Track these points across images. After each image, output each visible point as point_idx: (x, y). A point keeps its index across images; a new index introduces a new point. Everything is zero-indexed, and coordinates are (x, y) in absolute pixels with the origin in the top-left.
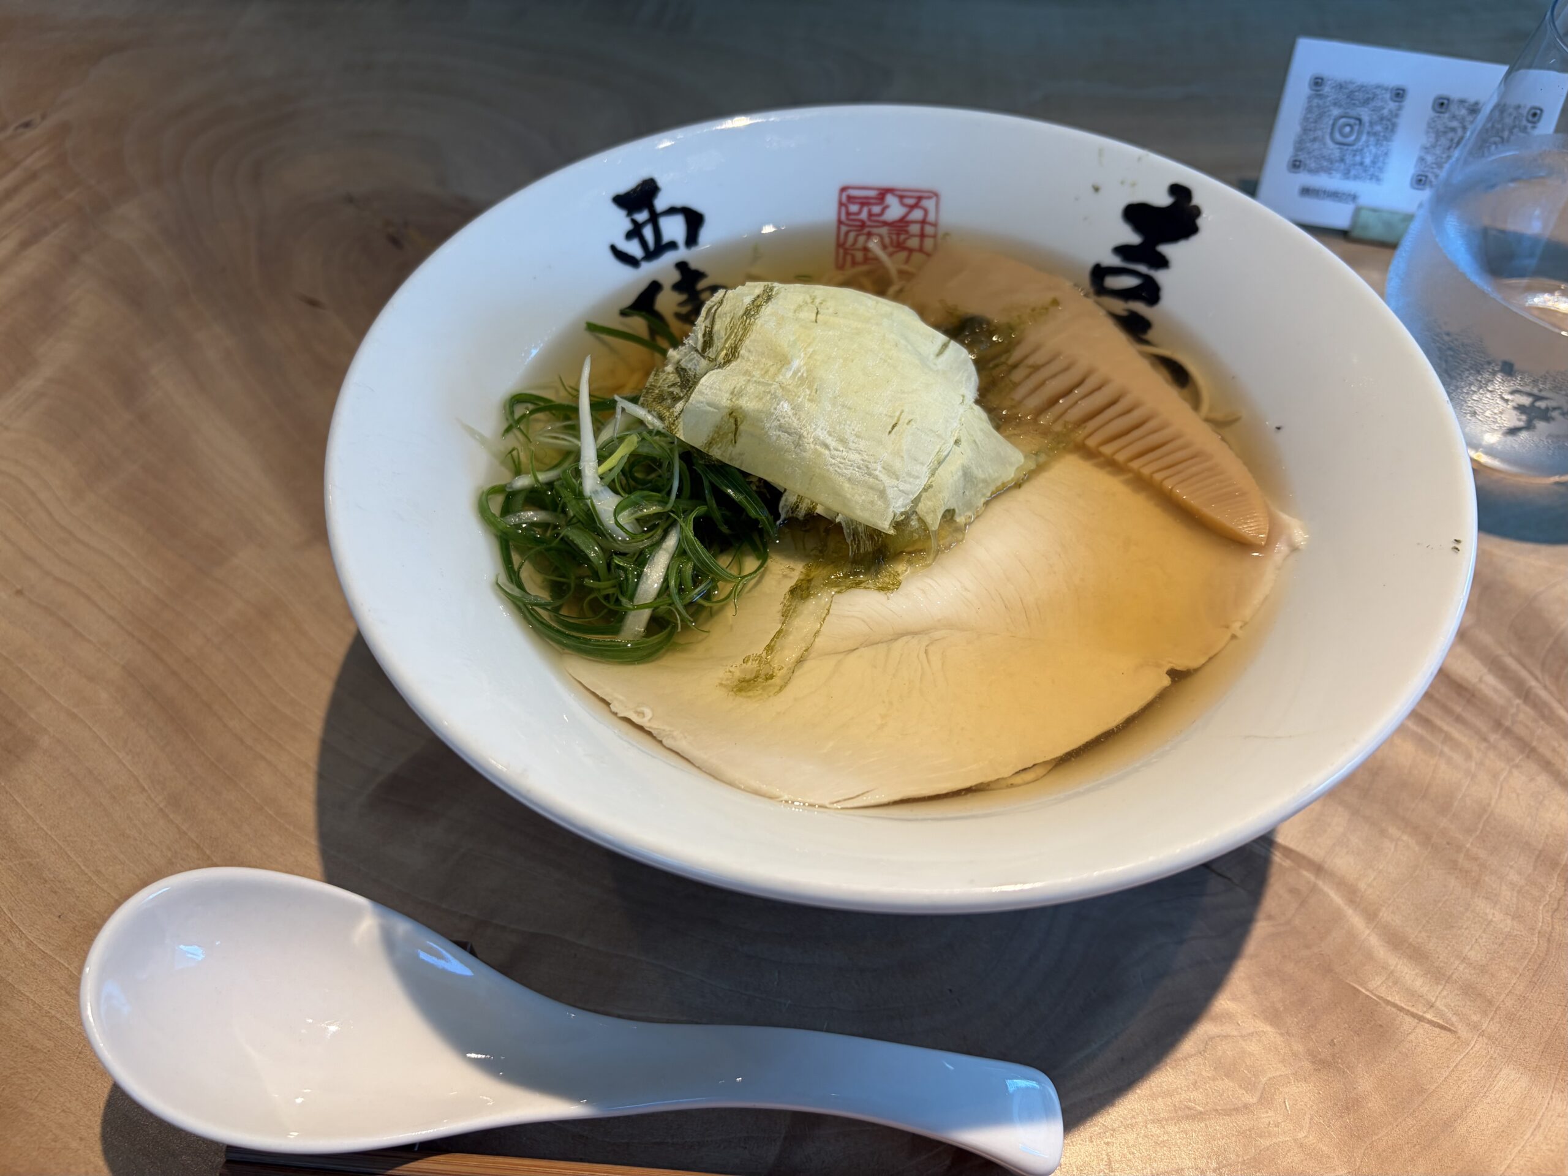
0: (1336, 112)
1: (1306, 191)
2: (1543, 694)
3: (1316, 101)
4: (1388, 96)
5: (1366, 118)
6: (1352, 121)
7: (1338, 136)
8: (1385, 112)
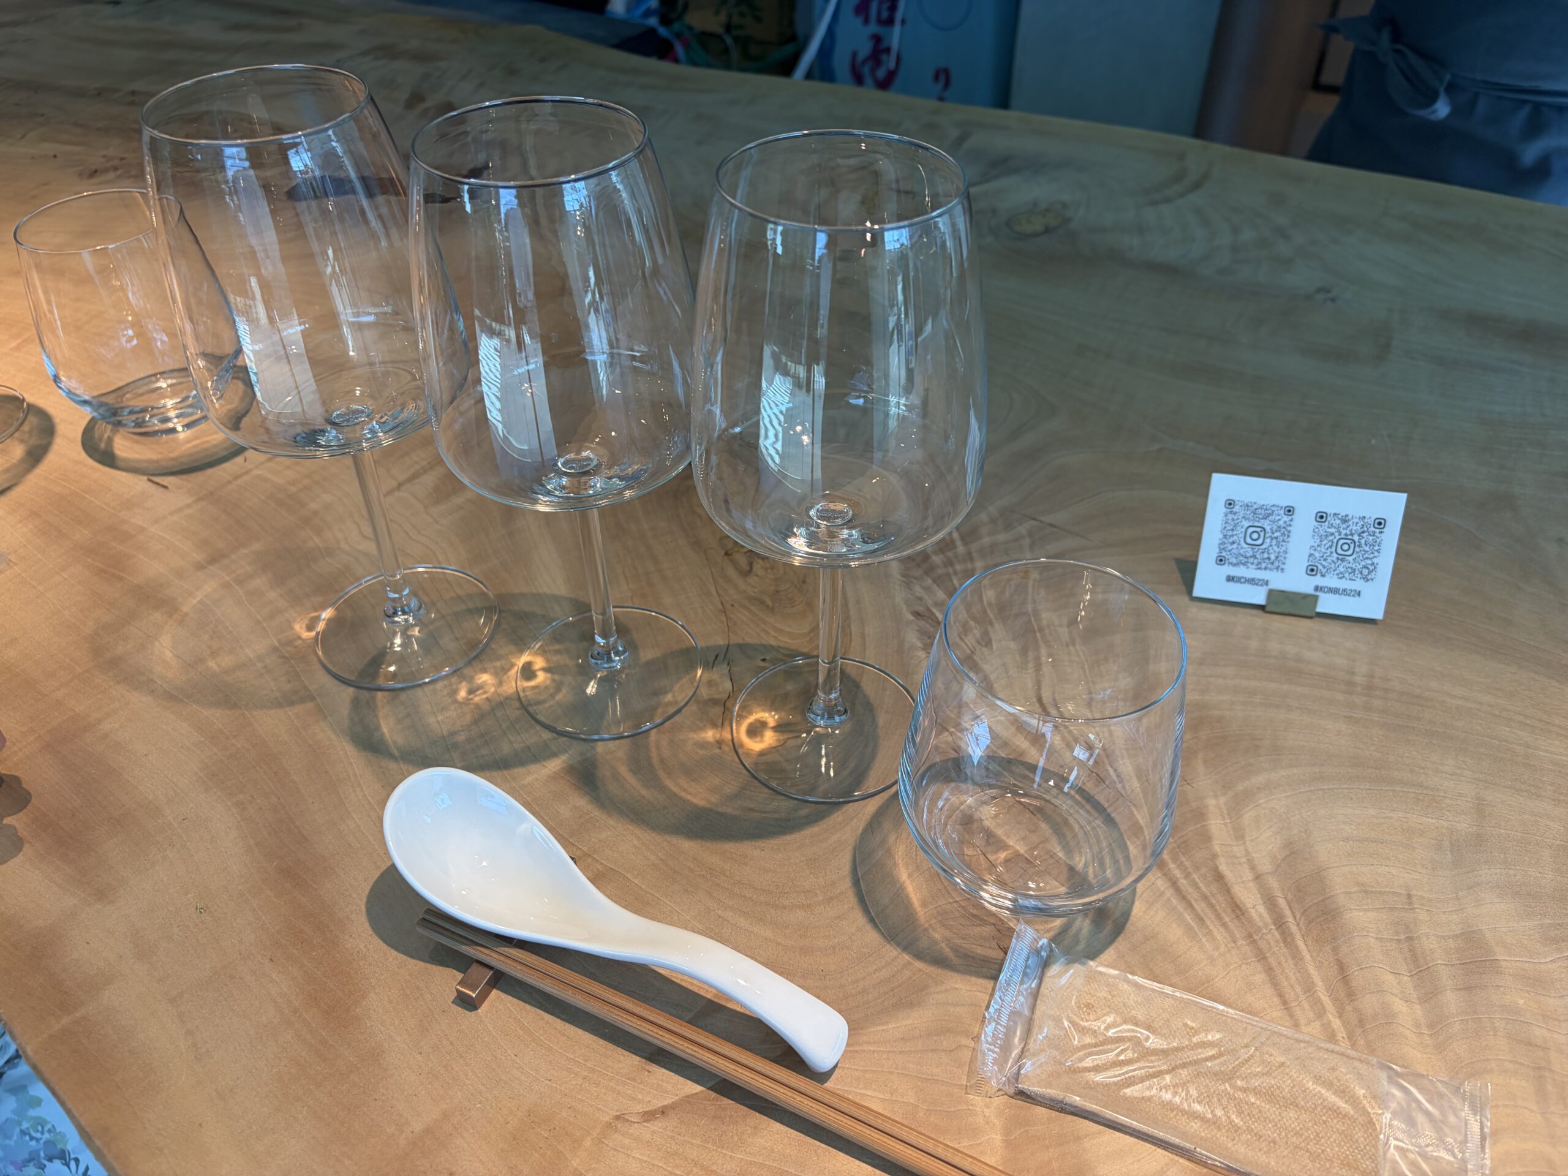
0: (1246, 524)
1: (1230, 579)
2: (1294, 928)
3: (1230, 517)
4: (1282, 512)
5: (1268, 528)
6: (1258, 530)
7: (1249, 540)
8: (1281, 523)
